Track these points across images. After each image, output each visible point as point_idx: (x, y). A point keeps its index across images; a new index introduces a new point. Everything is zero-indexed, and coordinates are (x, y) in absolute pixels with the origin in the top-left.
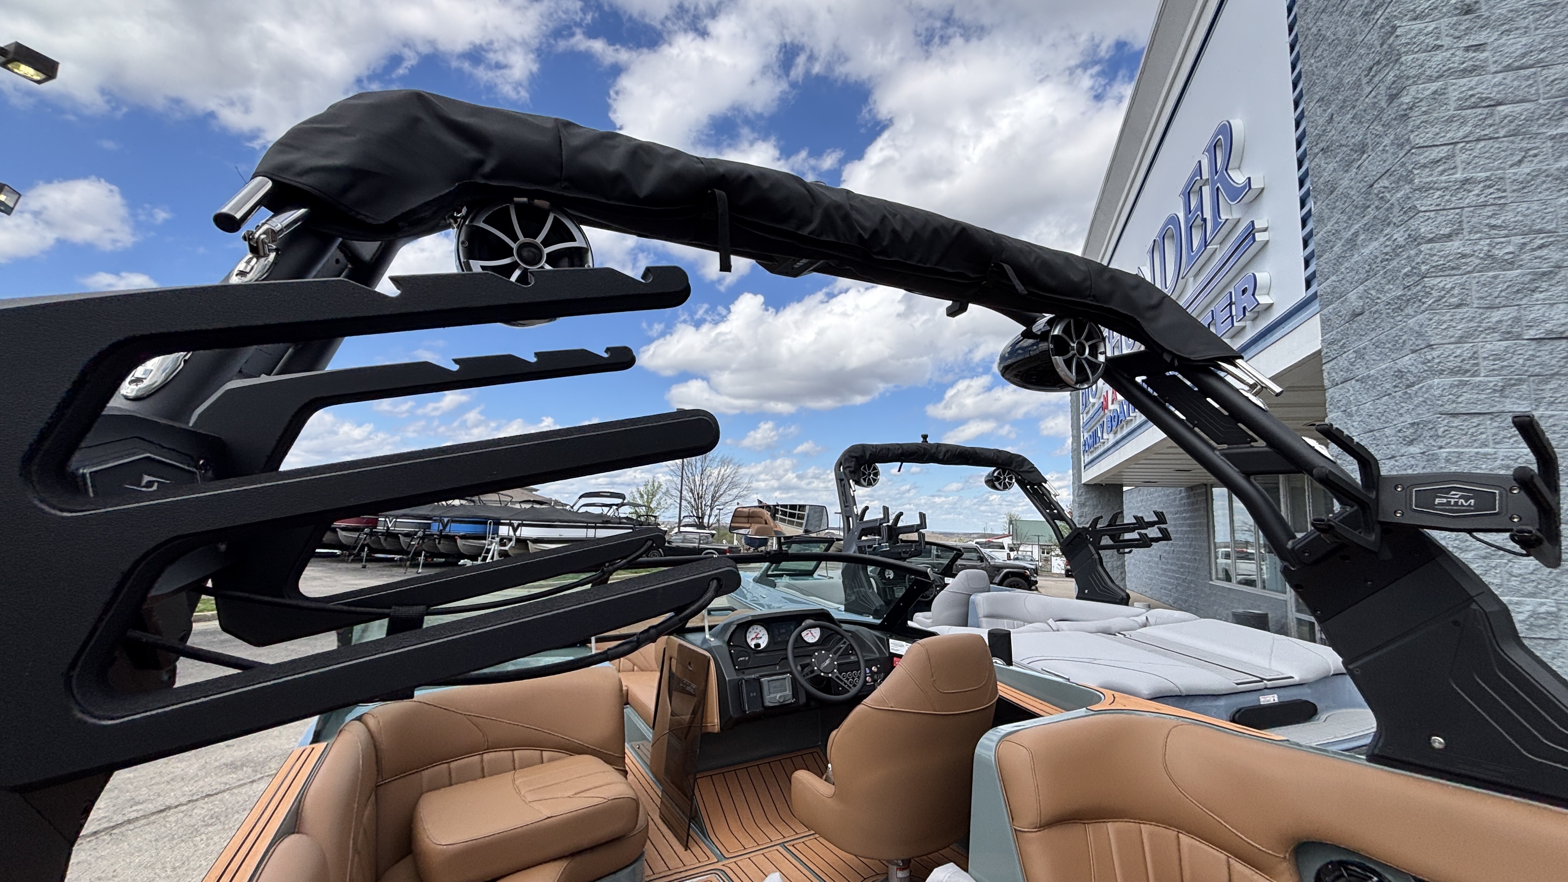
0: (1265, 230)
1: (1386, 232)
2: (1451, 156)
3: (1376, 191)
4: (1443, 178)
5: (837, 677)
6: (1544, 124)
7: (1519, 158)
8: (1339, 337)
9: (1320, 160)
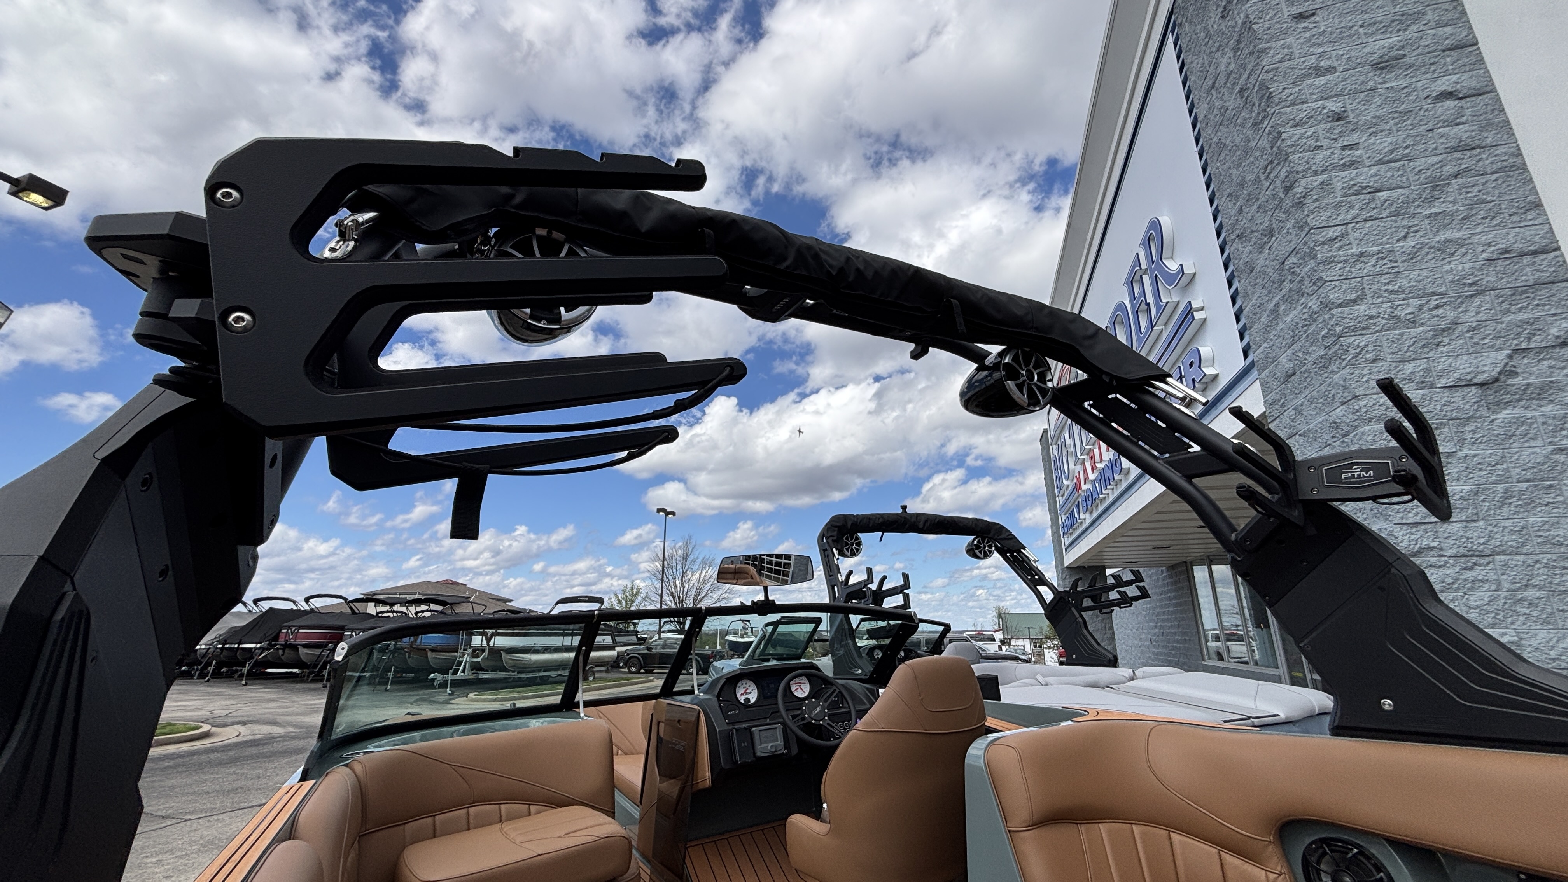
0: (1202, 309)
1: (1301, 302)
2: (1345, 235)
3: (1287, 267)
4: (1341, 253)
5: (828, 724)
6: (1419, 206)
7: (1403, 234)
8: (1278, 397)
9: (1237, 245)
